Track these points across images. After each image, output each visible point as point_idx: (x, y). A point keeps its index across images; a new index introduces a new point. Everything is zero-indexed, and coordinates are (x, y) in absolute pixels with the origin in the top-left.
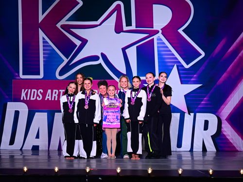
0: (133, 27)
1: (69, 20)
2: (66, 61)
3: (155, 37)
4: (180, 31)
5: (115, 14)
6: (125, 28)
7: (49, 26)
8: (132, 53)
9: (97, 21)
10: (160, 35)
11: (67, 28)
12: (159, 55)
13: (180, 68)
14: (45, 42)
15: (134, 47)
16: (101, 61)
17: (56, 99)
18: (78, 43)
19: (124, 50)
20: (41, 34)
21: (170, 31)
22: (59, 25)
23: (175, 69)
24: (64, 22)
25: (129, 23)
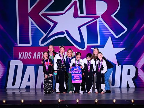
0: (84, 14)
1: (46, 11)
2: (45, 35)
3: (98, 20)
4: (113, 16)
5: (74, 7)
6: (80, 15)
8: (84, 30)
9: (63, 11)
10: (100, 19)
12: (100, 30)
13: (113, 38)
14: (32, 24)
15: (85, 26)
16: (66, 35)
17: (39, 58)
18: (52, 24)
19: (79, 28)
20: (30, 20)
21: (106, 16)
22: (40, 14)
24: (43, 12)
25: (82, 12)
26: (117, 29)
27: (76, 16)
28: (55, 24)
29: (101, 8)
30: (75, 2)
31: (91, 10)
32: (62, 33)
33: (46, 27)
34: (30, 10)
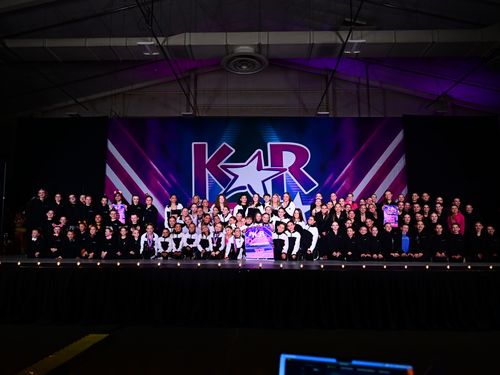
0: (269, 166)
1: (226, 162)
3: (284, 173)
4: (302, 169)
6: (264, 167)
7: (212, 166)
8: (269, 184)
9: (244, 161)
10: (287, 171)
11: (224, 167)
12: (287, 185)
13: (302, 194)
14: (209, 177)
16: (247, 190)
18: (232, 177)
19: (263, 182)
20: (207, 172)
21: (294, 169)
22: (219, 166)
23: (298, 195)
24: (222, 163)
25: (266, 164)
26: (307, 184)
27: (259, 168)
28: (236, 177)
29: (289, 159)
30: (259, 153)
31: (277, 162)
32: (244, 188)
33: (225, 181)
34: (207, 161)
